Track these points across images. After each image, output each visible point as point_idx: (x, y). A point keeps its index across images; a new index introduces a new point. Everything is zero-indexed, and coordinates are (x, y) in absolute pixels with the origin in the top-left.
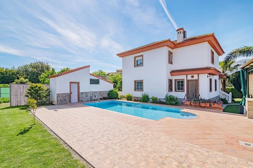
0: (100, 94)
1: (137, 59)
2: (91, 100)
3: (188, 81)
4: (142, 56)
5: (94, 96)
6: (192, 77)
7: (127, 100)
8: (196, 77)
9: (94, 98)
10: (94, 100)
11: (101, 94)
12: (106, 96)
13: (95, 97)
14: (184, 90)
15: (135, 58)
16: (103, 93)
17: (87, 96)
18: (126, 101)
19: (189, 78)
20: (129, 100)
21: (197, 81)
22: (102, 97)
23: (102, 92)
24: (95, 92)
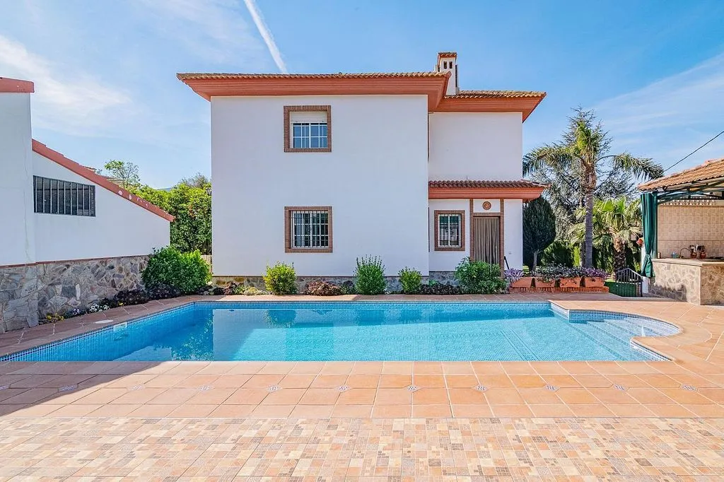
0: (98, 275)
1: (296, 118)
2: (43, 320)
3: (474, 217)
4: (326, 110)
5: (59, 288)
6: (487, 206)
7: (279, 294)
8: (495, 208)
9: (58, 301)
10: (68, 315)
11: (109, 273)
12: (133, 281)
13: (69, 292)
14: (463, 244)
15: (288, 111)
16: (121, 270)
17: (12, 297)
18: (271, 298)
19: (478, 208)
20: (288, 294)
21: (499, 218)
22: (111, 293)
23: (114, 263)
24: (67, 264)
